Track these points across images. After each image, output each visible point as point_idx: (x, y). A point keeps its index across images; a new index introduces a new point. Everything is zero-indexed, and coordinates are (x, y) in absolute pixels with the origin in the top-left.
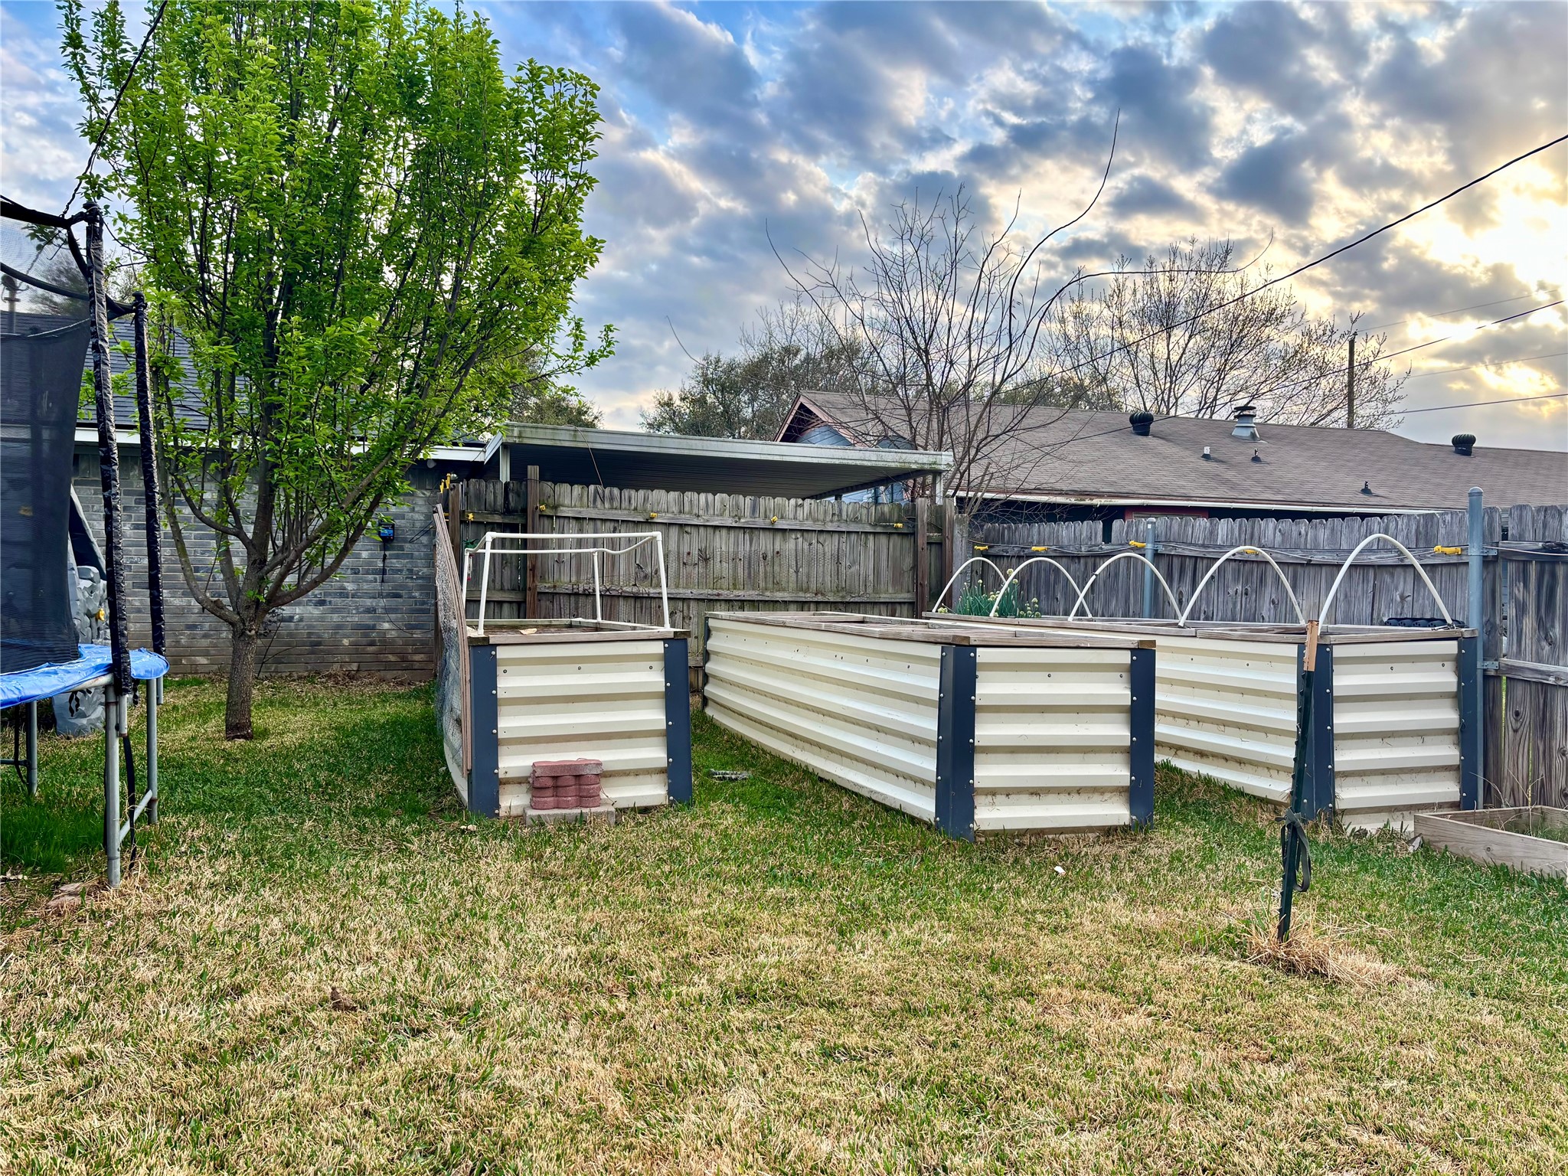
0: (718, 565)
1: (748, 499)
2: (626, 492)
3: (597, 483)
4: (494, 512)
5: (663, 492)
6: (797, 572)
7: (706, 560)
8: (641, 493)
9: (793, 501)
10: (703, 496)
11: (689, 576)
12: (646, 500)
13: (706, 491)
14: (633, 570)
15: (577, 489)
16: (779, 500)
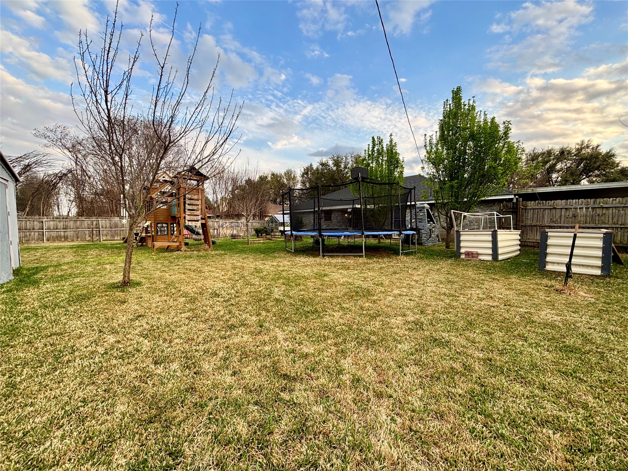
0: (579, 218)
1: (592, 200)
2: (548, 202)
3: (538, 200)
4: (510, 209)
5: (560, 201)
6: (612, 219)
7: (575, 217)
8: (553, 201)
9: (611, 199)
10: (574, 201)
11: (568, 221)
12: (554, 203)
13: (576, 199)
14: (549, 220)
15: (533, 202)
16: (605, 199)
